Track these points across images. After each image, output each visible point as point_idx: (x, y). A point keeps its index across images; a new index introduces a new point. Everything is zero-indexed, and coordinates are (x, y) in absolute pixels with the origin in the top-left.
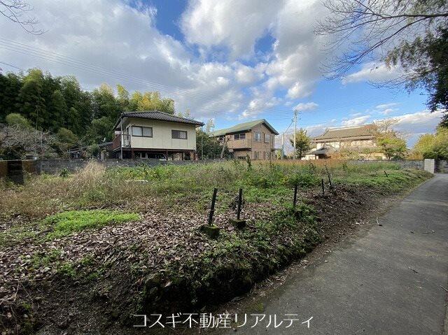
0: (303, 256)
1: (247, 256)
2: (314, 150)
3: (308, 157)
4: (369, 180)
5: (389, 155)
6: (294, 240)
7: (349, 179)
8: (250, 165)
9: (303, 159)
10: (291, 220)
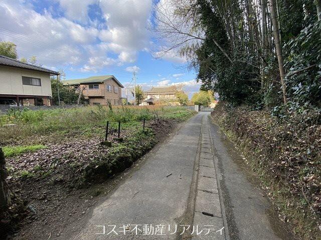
0: (150, 149)
1: (128, 152)
2: (146, 99)
3: (143, 104)
4: (173, 116)
5: (181, 103)
6: (146, 143)
7: (165, 116)
8: (111, 109)
9: (140, 105)
10: (143, 135)
